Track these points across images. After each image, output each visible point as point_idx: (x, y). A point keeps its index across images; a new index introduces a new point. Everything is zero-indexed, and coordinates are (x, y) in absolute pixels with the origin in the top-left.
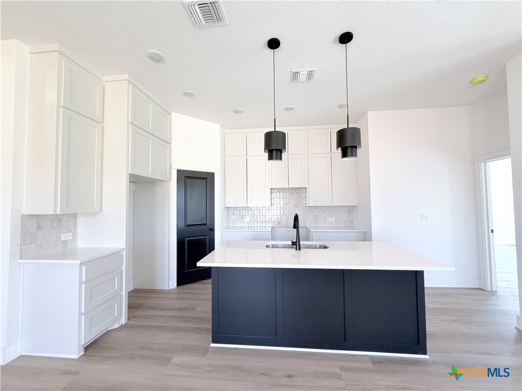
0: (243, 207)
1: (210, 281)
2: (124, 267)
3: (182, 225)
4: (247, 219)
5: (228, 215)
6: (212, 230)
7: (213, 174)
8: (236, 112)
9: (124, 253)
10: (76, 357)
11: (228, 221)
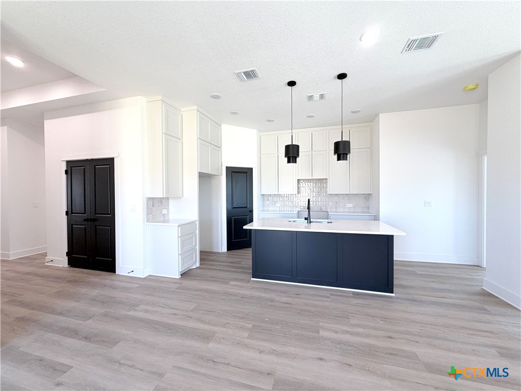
0: (275, 195)
1: (251, 249)
2: (197, 232)
3: (230, 207)
4: (278, 205)
5: (263, 200)
6: (251, 211)
7: (252, 169)
8: (269, 121)
9: (197, 222)
10: (178, 278)
11: (264, 206)
